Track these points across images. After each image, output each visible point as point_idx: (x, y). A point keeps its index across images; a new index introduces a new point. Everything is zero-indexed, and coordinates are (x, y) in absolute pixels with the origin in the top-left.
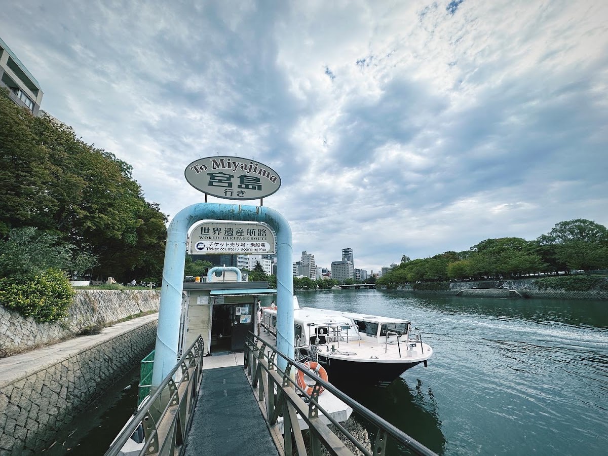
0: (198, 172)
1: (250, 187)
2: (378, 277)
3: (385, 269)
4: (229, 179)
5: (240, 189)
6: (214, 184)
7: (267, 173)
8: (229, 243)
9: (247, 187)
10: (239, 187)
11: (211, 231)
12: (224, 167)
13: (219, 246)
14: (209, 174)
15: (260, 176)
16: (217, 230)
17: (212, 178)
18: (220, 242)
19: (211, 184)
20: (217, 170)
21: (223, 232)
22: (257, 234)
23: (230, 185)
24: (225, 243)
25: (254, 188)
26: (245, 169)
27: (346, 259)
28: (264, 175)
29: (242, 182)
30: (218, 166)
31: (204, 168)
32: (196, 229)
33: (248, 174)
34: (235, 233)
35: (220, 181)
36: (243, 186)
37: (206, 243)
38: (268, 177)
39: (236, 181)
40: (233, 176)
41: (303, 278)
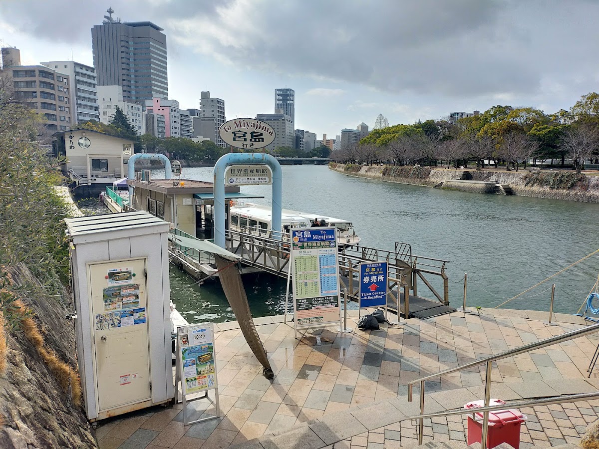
0: (227, 131)
1: (257, 140)
2: (334, 147)
3: (347, 133)
4: (244, 136)
5: (252, 142)
6: (236, 139)
7: (267, 129)
8: (246, 178)
9: (255, 141)
10: (251, 140)
11: (236, 171)
12: (241, 127)
13: (241, 180)
14: (233, 132)
15: (263, 132)
16: (239, 170)
17: (235, 135)
18: (241, 178)
19: (234, 139)
20: (238, 129)
21: (243, 171)
22: (261, 172)
23: (245, 140)
24: (244, 178)
25: (259, 141)
26: (254, 127)
27: (282, 112)
28: (265, 130)
29: (252, 137)
30: (238, 126)
31: (229, 128)
32: (228, 171)
33: (256, 131)
34: (249, 172)
35: (240, 137)
36: (253, 140)
37: (234, 179)
38: (267, 131)
39: (248, 137)
40: (247, 133)
41: (204, 142)
